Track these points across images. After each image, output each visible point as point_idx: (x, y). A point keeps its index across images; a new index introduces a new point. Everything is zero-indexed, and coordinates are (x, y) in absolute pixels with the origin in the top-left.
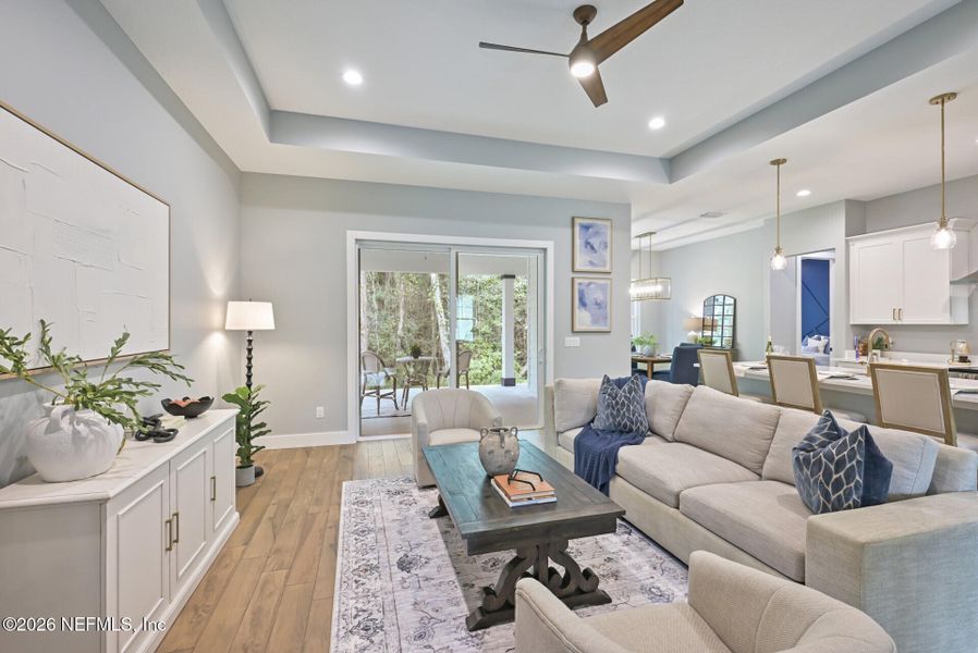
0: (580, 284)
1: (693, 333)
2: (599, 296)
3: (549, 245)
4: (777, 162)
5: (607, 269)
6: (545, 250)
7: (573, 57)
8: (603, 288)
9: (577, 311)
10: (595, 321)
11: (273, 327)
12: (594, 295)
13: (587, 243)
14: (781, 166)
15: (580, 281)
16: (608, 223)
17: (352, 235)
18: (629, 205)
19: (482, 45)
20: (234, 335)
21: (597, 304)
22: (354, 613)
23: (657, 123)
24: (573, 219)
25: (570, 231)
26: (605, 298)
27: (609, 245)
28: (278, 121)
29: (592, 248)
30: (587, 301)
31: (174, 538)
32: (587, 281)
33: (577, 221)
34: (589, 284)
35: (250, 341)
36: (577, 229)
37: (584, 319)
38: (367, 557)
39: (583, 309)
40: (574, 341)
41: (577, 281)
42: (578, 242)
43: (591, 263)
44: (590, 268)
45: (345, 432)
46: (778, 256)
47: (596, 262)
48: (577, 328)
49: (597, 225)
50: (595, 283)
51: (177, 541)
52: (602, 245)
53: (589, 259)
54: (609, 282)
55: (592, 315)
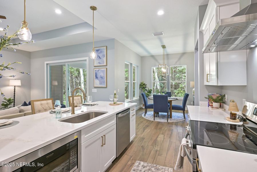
0: (96, 71)
2: (102, 75)
3: (87, 59)
5: (105, 64)
8: (103, 71)
9: (95, 80)
10: (101, 83)
11: (21, 85)
12: (100, 74)
13: (98, 56)
15: (96, 69)
16: (105, 48)
18: (114, 39)
21: (101, 77)
26: (104, 75)
27: (105, 55)
29: (100, 57)
30: (98, 76)
32: (98, 69)
34: (98, 70)
36: (95, 51)
37: (97, 83)
39: (96, 79)
40: (95, 90)
43: (99, 63)
44: (99, 65)
47: (101, 62)
48: (95, 86)
49: (101, 49)
50: (100, 70)
52: (103, 56)
53: (99, 62)
54: (105, 69)
55: (100, 81)
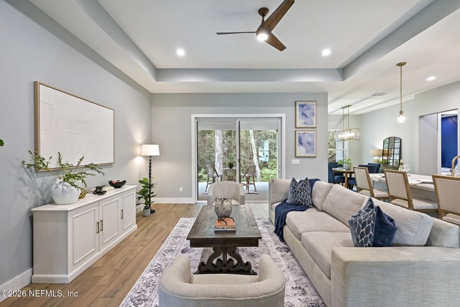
0: (299, 134)
1: (376, 158)
2: (310, 139)
3: (283, 115)
4: (401, 65)
5: (314, 126)
6: (281, 118)
7: (257, 32)
8: (312, 135)
9: (297, 147)
10: (307, 152)
11: (159, 154)
12: (307, 139)
13: (303, 114)
14: (403, 66)
15: (300, 132)
16: (315, 103)
17: (193, 116)
18: (327, 93)
19: (218, 34)
20: (145, 157)
21: (308, 143)
22: (156, 265)
23: (326, 52)
24: (296, 102)
25: (294, 108)
26: (313, 139)
27: (315, 114)
28: (159, 73)
29: (306, 116)
30: (303, 142)
31: (100, 228)
32: (303, 132)
33: (298, 103)
34: (304, 134)
35: (150, 160)
36: (298, 107)
37: (301, 151)
38: (172, 246)
39: (301, 146)
40: (297, 161)
41: (297, 132)
42: (298, 113)
43: (305, 123)
44: (304, 126)
45: (190, 199)
46: (401, 116)
47: (307, 122)
48: (298, 155)
49: (308, 104)
50: (307, 133)
51: (102, 230)
52: (311, 114)
53: (304, 121)
54: (315, 132)
55: (306, 149)
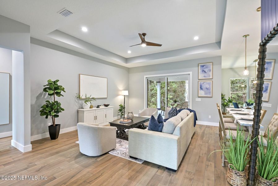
0: (200, 83)
2: (208, 86)
3: (191, 73)
5: (211, 77)
6: (189, 74)
8: (209, 84)
9: (199, 91)
10: (206, 94)
11: (128, 95)
12: (205, 86)
13: (203, 71)
16: (211, 64)
18: (221, 56)
21: (206, 88)
24: (198, 64)
25: (198, 68)
26: (210, 86)
27: (211, 70)
29: (205, 72)
30: (203, 88)
32: (203, 82)
33: (200, 65)
34: (204, 83)
35: (124, 97)
36: (200, 67)
37: (202, 93)
39: (201, 90)
40: (200, 99)
41: (199, 82)
42: (200, 71)
43: (204, 76)
44: (204, 78)
47: (206, 76)
48: (199, 96)
49: (207, 65)
50: (206, 82)
52: (209, 71)
53: (204, 75)
54: (211, 82)
55: (205, 92)
